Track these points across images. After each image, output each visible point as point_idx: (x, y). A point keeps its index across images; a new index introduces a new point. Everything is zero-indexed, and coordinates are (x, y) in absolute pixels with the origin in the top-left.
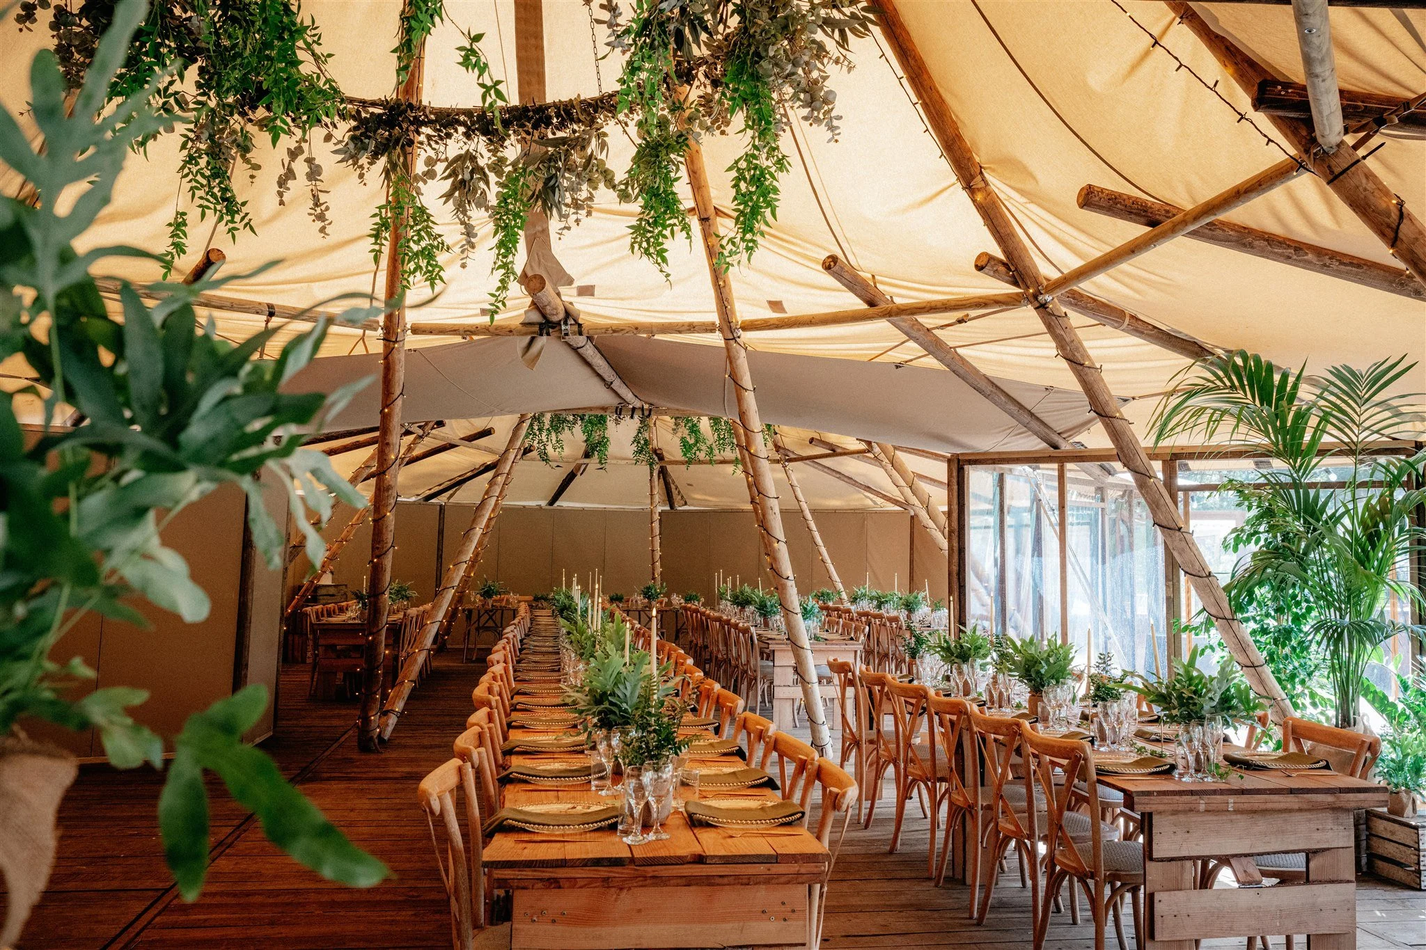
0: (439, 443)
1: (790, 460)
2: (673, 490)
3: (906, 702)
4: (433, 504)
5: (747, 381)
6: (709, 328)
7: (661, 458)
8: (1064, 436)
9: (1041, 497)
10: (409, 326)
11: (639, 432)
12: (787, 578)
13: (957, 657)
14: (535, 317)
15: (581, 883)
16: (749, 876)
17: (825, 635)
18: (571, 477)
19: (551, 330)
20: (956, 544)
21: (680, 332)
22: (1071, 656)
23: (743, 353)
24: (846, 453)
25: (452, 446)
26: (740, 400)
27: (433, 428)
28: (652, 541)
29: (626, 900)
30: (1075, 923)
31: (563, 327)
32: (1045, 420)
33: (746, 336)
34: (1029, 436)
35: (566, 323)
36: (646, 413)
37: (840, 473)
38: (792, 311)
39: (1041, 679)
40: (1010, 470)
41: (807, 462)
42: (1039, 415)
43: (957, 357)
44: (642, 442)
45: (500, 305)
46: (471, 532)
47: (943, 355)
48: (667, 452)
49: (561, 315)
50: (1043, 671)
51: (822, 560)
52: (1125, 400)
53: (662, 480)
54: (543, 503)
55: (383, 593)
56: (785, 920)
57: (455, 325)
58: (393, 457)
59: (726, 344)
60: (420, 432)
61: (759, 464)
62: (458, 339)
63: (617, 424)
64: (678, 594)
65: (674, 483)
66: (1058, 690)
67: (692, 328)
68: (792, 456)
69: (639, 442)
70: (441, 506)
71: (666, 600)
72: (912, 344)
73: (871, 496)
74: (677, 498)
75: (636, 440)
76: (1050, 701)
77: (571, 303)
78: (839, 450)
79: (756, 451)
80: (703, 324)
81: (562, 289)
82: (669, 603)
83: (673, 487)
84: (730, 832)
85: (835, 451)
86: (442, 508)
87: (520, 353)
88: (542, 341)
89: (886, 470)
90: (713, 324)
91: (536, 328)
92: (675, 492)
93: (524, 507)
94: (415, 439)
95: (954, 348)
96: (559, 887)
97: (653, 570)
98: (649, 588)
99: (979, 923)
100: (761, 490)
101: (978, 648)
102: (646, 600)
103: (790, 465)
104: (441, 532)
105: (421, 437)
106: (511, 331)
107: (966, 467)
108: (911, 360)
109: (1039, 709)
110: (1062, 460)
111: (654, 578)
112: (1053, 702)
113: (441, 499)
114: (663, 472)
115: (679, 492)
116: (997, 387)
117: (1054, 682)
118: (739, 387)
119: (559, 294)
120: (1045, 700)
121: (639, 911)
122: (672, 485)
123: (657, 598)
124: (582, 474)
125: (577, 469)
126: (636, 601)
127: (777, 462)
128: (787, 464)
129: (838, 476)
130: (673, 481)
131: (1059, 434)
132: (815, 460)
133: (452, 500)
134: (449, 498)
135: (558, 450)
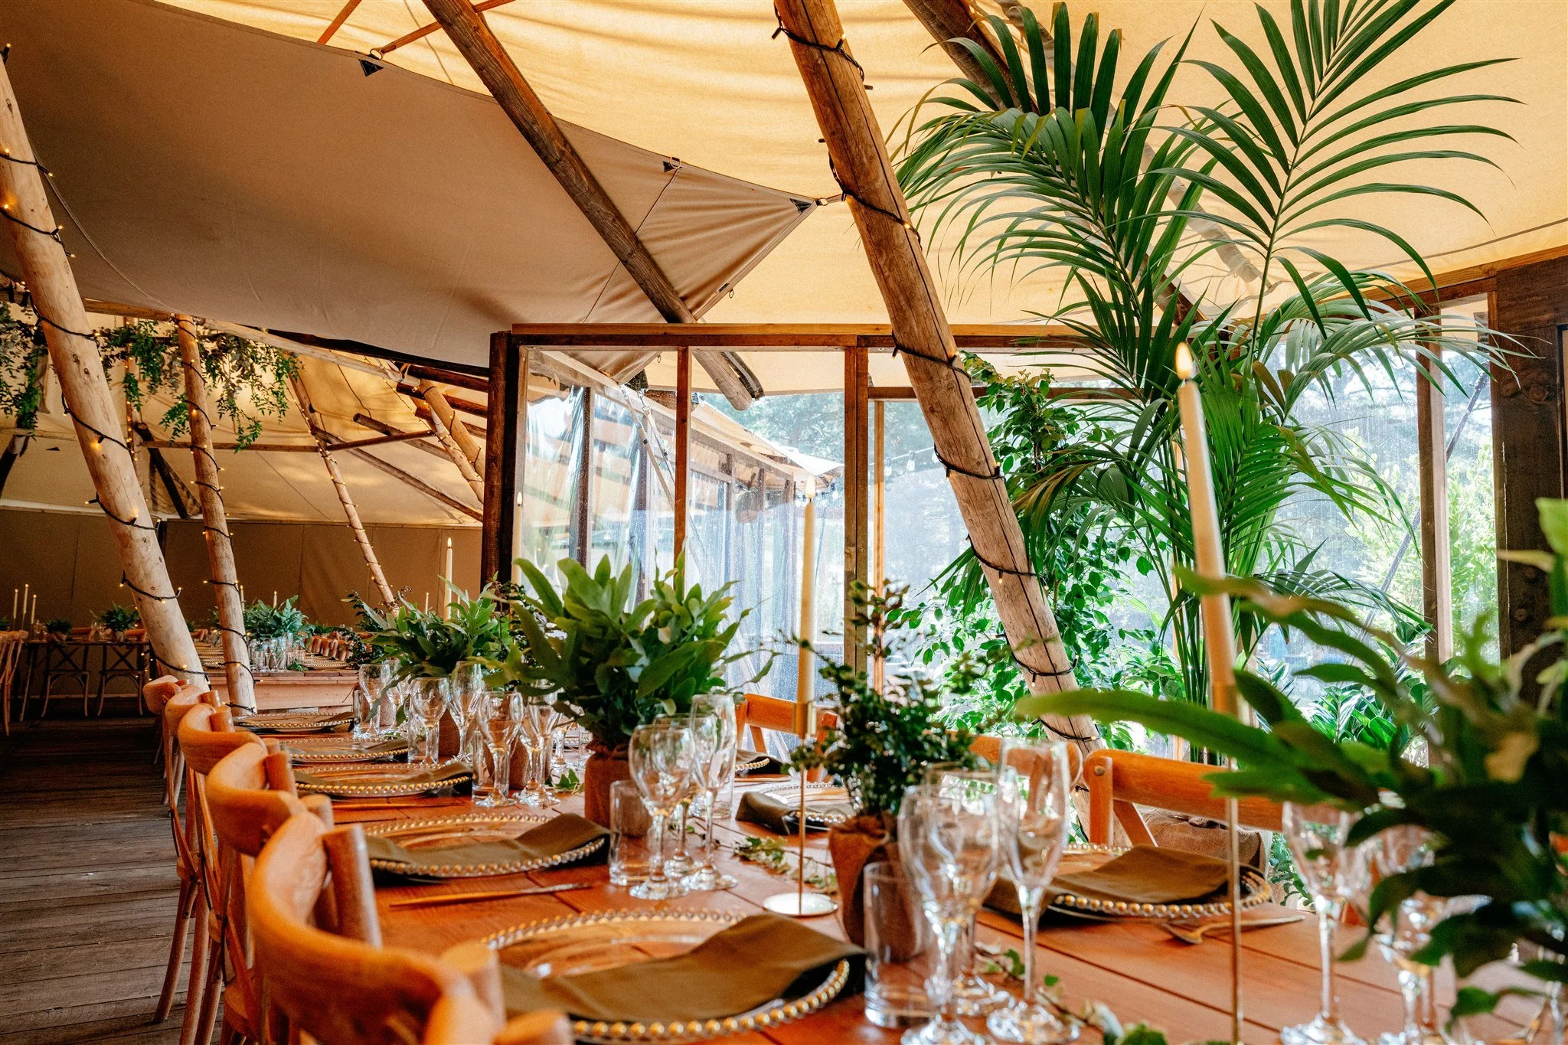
1: (333, 448)
2: (179, 490)
7: (146, 437)
8: (690, 301)
9: (647, 436)
13: (432, 662)
18: (8, 458)
22: (721, 628)
24: (402, 437)
32: (662, 262)
34: (639, 298)
37: (404, 473)
39: (629, 701)
41: (351, 450)
42: (649, 247)
50: (635, 673)
52: (803, 207)
53: (157, 474)
65: (177, 479)
66: (687, 734)
68: (336, 443)
73: (447, 507)
74: (187, 502)
78: (395, 434)
83: (177, 485)
85: (390, 434)
89: (460, 467)
92: (182, 493)
95: (481, 11)
101: (484, 639)
103: (333, 456)
107: (523, 349)
110: (682, 344)
112: (666, 781)
114: (158, 463)
115: (188, 493)
117: (669, 707)
122: (176, 483)
123: (126, 627)
124: (22, 453)
125: (12, 445)
126: (97, 632)
127: (315, 449)
128: (328, 452)
129: (400, 476)
130: (175, 476)
131: (684, 299)
132: (361, 448)
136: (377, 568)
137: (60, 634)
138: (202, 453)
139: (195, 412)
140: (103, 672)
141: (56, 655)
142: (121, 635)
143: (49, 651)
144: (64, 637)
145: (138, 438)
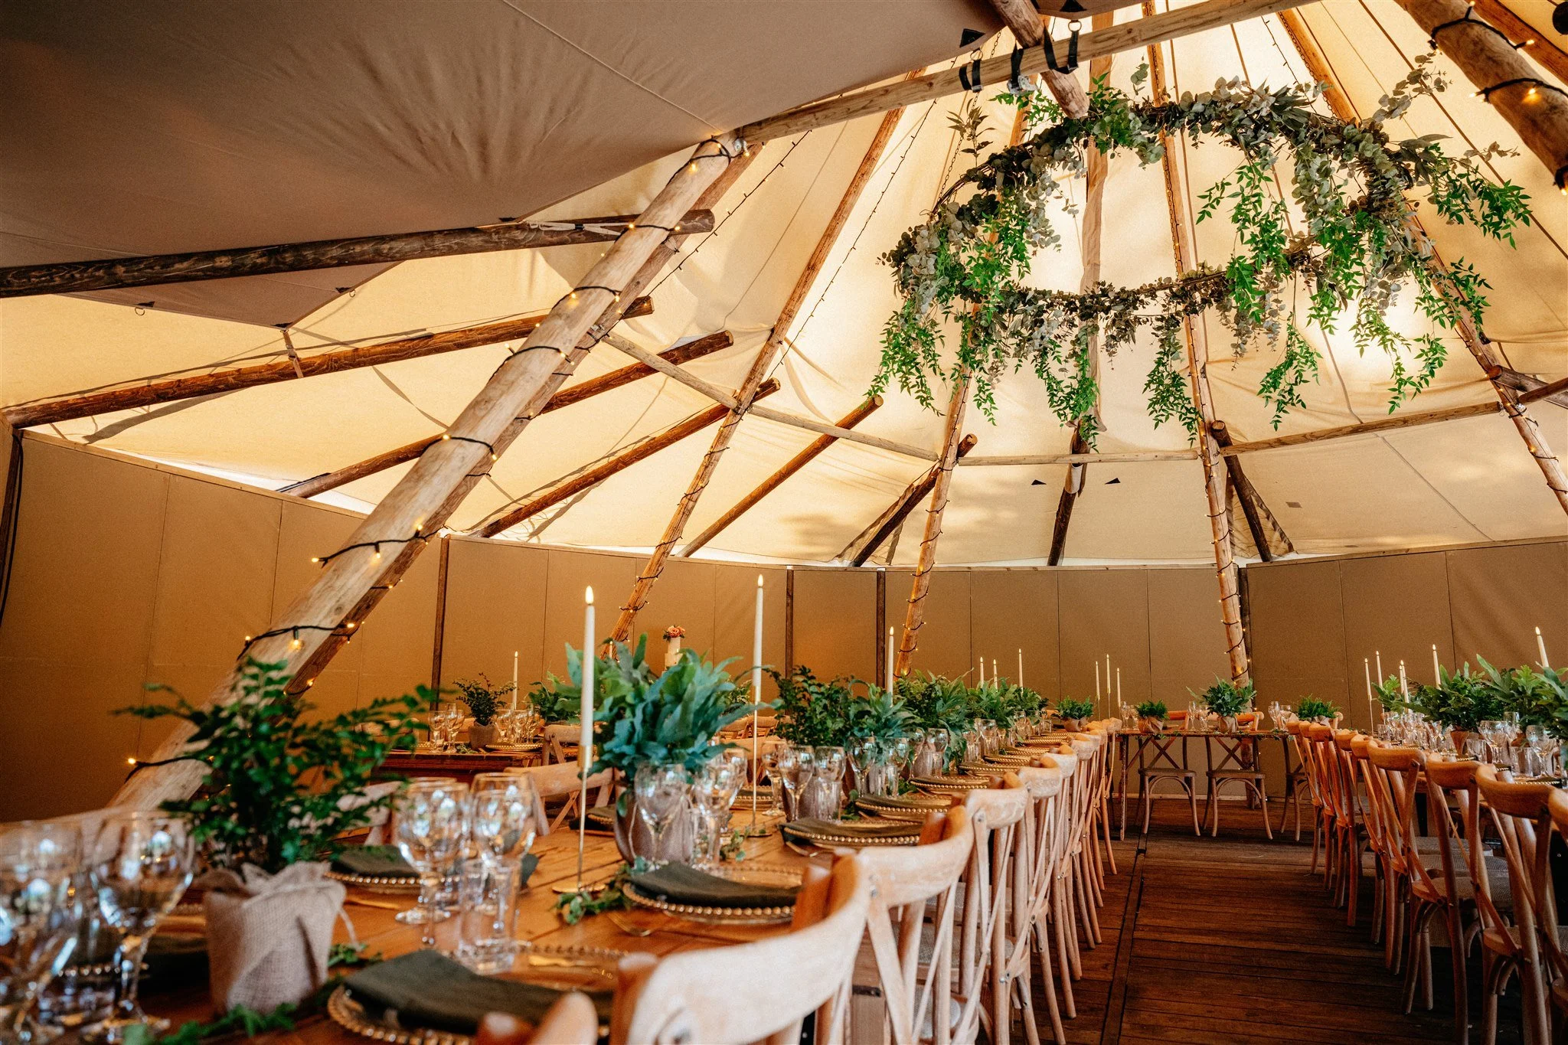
1: (1530, 397)
2: (1263, 521)
4: (868, 571)
7: (1224, 441)
11: (1159, 362)
18: (1067, 502)
25: (827, 441)
28: (1225, 606)
44: (1167, 381)
48: (1236, 431)
53: (1236, 499)
54: (1040, 562)
64: (1283, 703)
65: (1261, 505)
68: (1533, 387)
69: (1161, 383)
70: (879, 573)
71: (1260, 715)
74: (1272, 537)
75: (1155, 378)
82: (1267, 722)
83: (1261, 513)
86: (881, 577)
92: (1266, 525)
93: (1010, 571)
97: (1233, 660)
98: (1216, 692)
102: (1215, 716)
103: (1531, 411)
105: (735, 413)
111: (1236, 677)
113: (874, 563)
114: (1236, 481)
115: (1274, 524)
122: (1258, 510)
123: (1237, 710)
124: (1080, 491)
125: (1069, 481)
126: (1198, 718)
127: (1496, 408)
128: (1521, 407)
130: (1259, 499)
133: (897, 562)
134: (889, 559)
135: (984, 405)
137: (1154, 720)
140: (1211, 774)
141: (1150, 751)
142: (1231, 722)
143: (1141, 745)
144: (1161, 725)
145: (1213, 445)
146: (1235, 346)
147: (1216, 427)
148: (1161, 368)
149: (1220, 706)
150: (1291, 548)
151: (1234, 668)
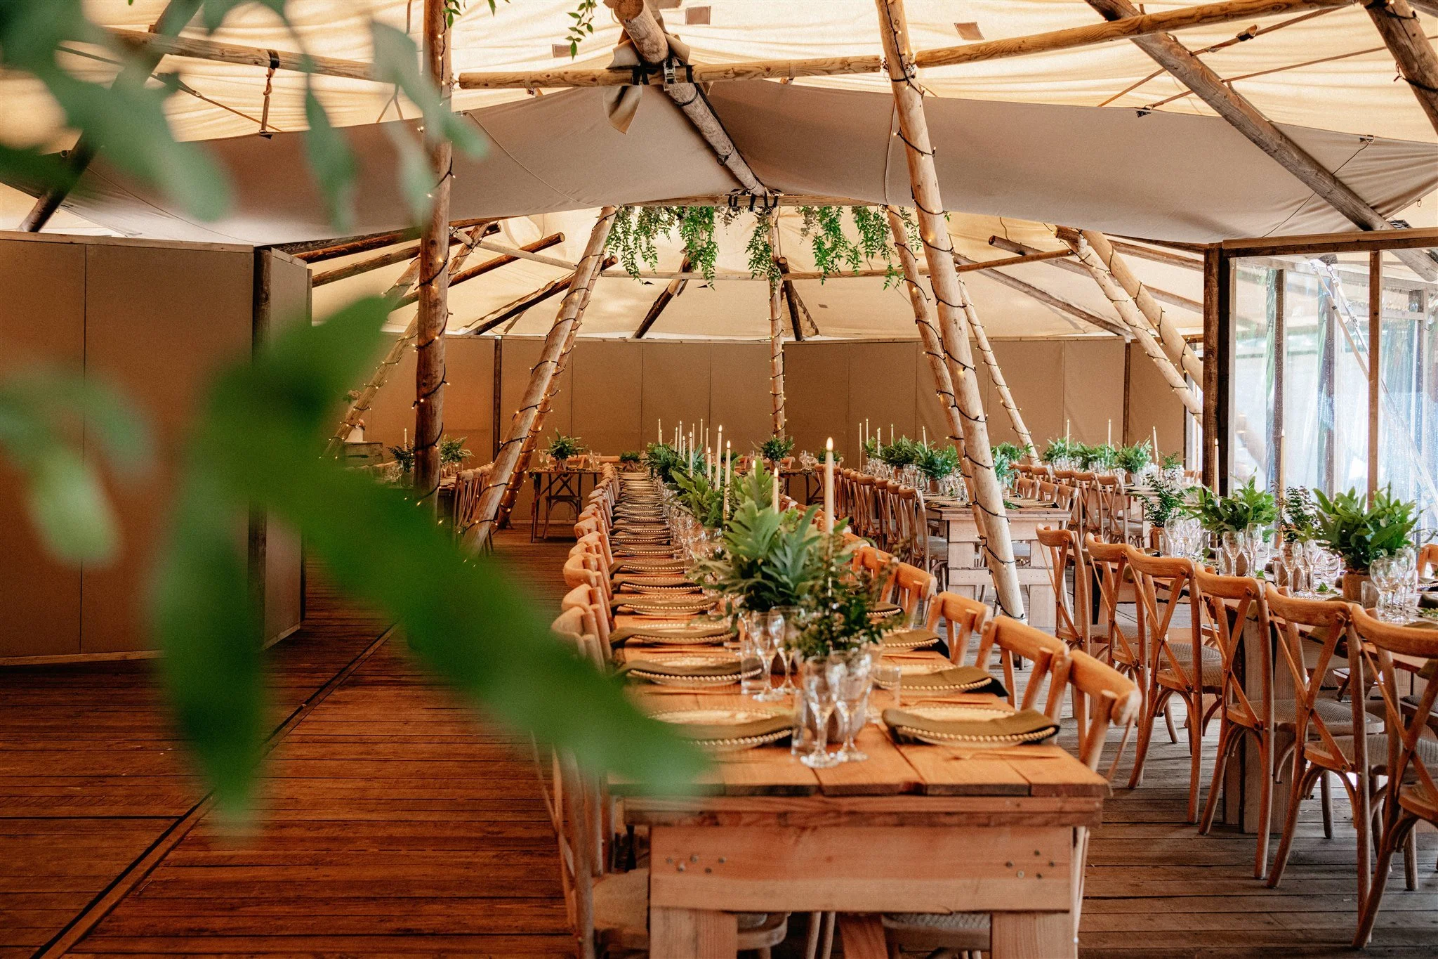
0: (493, 256)
3: (1156, 584)
4: (487, 339)
5: (923, 141)
6: (871, 66)
7: (785, 270)
8: (1381, 211)
9: (1335, 302)
10: (456, 78)
11: (757, 234)
12: (976, 419)
13: (1227, 522)
14: (628, 58)
15: (747, 819)
16: (990, 815)
17: (1018, 501)
18: (665, 298)
19: (649, 76)
20: (1214, 370)
21: (829, 72)
22: (1410, 518)
23: (918, 99)
24: (1039, 256)
25: (512, 259)
26: (913, 168)
27: (485, 235)
28: (774, 382)
29: (809, 846)
30: (1410, 886)
31: (666, 71)
32: (1356, 188)
33: (923, 76)
34: (1331, 211)
35: (670, 66)
36: (770, 203)
37: (1029, 286)
38: (992, 33)
39: (1365, 550)
40: (1293, 265)
42: (1345, 181)
43: (1232, 95)
44: (761, 248)
45: (584, 29)
46: (543, 366)
47: (1211, 92)
48: (793, 261)
49: (664, 54)
50: (1369, 538)
51: (1004, 405)
53: (785, 300)
54: (629, 335)
55: (434, 444)
56: (1039, 876)
57: (518, 74)
58: (440, 260)
59: (896, 88)
60: (469, 240)
61: (940, 260)
62: (521, 94)
63: (727, 224)
64: (809, 451)
65: (802, 305)
66: (1394, 564)
67: (846, 66)
69: (756, 248)
70: (496, 340)
71: (792, 459)
72: (1167, 78)
73: (1071, 317)
74: (804, 324)
75: (753, 245)
76: (1379, 580)
77: (677, 36)
78: (1029, 253)
79: (936, 240)
80: (863, 60)
81: (665, 14)
82: (798, 464)
83: (800, 309)
84: (957, 753)
85: (1024, 254)
86: (498, 344)
87: (606, 108)
88: (638, 91)
89: (1096, 279)
90: (877, 59)
91: (629, 74)
92: (802, 317)
93: (604, 340)
94: (462, 250)
95: (1229, 81)
96: (717, 824)
97: (776, 420)
98: (771, 444)
99: (1271, 884)
100: (942, 296)
101: (1259, 509)
102: (768, 460)
104: (498, 374)
105: (469, 247)
106: (594, 80)
107: (1232, 260)
108: (1162, 103)
109: (1363, 592)
110: (1375, 246)
111: (776, 432)
112: (1384, 582)
113: (497, 332)
114: (788, 289)
115: (808, 317)
116: (1288, 139)
117: (1384, 552)
118: (912, 149)
119: (660, 22)
120: (1374, 579)
121: (829, 859)
122: (799, 308)
124: (677, 294)
125: (675, 287)
129: (1026, 289)
130: (800, 301)
131: (1374, 208)
132: (995, 268)
133: (510, 333)
134: (506, 330)
135: (649, 260)
136: (1006, 391)
138: (926, 325)
139: (914, 290)
142: (779, 465)
146: (802, 230)
147: (781, 262)
148: (758, 238)
149: (772, 454)
150: (817, 332)
151: (776, 426)
